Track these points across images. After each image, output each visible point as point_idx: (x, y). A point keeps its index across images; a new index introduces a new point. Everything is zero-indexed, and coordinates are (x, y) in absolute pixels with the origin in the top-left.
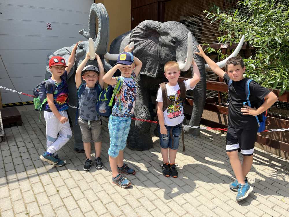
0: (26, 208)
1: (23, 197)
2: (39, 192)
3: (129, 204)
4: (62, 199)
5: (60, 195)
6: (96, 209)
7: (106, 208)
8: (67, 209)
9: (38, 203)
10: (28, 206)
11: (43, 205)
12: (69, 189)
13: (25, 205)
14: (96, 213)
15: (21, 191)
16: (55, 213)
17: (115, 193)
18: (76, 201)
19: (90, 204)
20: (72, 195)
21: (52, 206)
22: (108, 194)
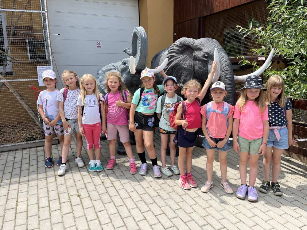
0: (78, 192)
1: (75, 185)
2: (88, 182)
3: (160, 196)
4: (106, 188)
5: (104, 186)
6: (133, 197)
7: (141, 197)
8: (109, 195)
9: (87, 189)
10: (79, 191)
11: (91, 191)
12: (111, 182)
13: (77, 190)
14: (133, 200)
15: (74, 180)
16: (100, 197)
17: (149, 187)
18: (117, 190)
19: (128, 193)
20: (114, 186)
21: (98, 192)
22: (143, 188)
